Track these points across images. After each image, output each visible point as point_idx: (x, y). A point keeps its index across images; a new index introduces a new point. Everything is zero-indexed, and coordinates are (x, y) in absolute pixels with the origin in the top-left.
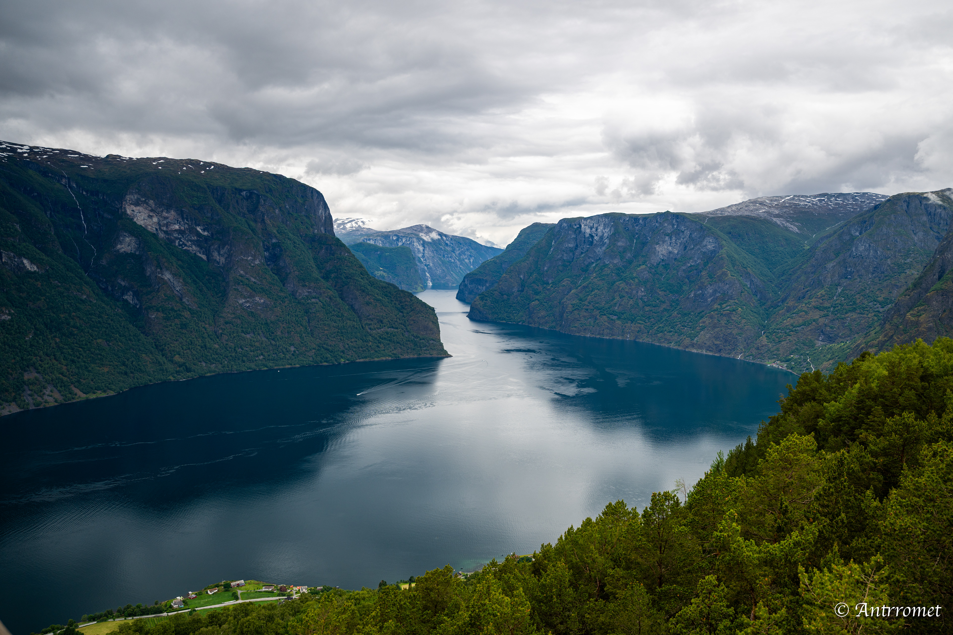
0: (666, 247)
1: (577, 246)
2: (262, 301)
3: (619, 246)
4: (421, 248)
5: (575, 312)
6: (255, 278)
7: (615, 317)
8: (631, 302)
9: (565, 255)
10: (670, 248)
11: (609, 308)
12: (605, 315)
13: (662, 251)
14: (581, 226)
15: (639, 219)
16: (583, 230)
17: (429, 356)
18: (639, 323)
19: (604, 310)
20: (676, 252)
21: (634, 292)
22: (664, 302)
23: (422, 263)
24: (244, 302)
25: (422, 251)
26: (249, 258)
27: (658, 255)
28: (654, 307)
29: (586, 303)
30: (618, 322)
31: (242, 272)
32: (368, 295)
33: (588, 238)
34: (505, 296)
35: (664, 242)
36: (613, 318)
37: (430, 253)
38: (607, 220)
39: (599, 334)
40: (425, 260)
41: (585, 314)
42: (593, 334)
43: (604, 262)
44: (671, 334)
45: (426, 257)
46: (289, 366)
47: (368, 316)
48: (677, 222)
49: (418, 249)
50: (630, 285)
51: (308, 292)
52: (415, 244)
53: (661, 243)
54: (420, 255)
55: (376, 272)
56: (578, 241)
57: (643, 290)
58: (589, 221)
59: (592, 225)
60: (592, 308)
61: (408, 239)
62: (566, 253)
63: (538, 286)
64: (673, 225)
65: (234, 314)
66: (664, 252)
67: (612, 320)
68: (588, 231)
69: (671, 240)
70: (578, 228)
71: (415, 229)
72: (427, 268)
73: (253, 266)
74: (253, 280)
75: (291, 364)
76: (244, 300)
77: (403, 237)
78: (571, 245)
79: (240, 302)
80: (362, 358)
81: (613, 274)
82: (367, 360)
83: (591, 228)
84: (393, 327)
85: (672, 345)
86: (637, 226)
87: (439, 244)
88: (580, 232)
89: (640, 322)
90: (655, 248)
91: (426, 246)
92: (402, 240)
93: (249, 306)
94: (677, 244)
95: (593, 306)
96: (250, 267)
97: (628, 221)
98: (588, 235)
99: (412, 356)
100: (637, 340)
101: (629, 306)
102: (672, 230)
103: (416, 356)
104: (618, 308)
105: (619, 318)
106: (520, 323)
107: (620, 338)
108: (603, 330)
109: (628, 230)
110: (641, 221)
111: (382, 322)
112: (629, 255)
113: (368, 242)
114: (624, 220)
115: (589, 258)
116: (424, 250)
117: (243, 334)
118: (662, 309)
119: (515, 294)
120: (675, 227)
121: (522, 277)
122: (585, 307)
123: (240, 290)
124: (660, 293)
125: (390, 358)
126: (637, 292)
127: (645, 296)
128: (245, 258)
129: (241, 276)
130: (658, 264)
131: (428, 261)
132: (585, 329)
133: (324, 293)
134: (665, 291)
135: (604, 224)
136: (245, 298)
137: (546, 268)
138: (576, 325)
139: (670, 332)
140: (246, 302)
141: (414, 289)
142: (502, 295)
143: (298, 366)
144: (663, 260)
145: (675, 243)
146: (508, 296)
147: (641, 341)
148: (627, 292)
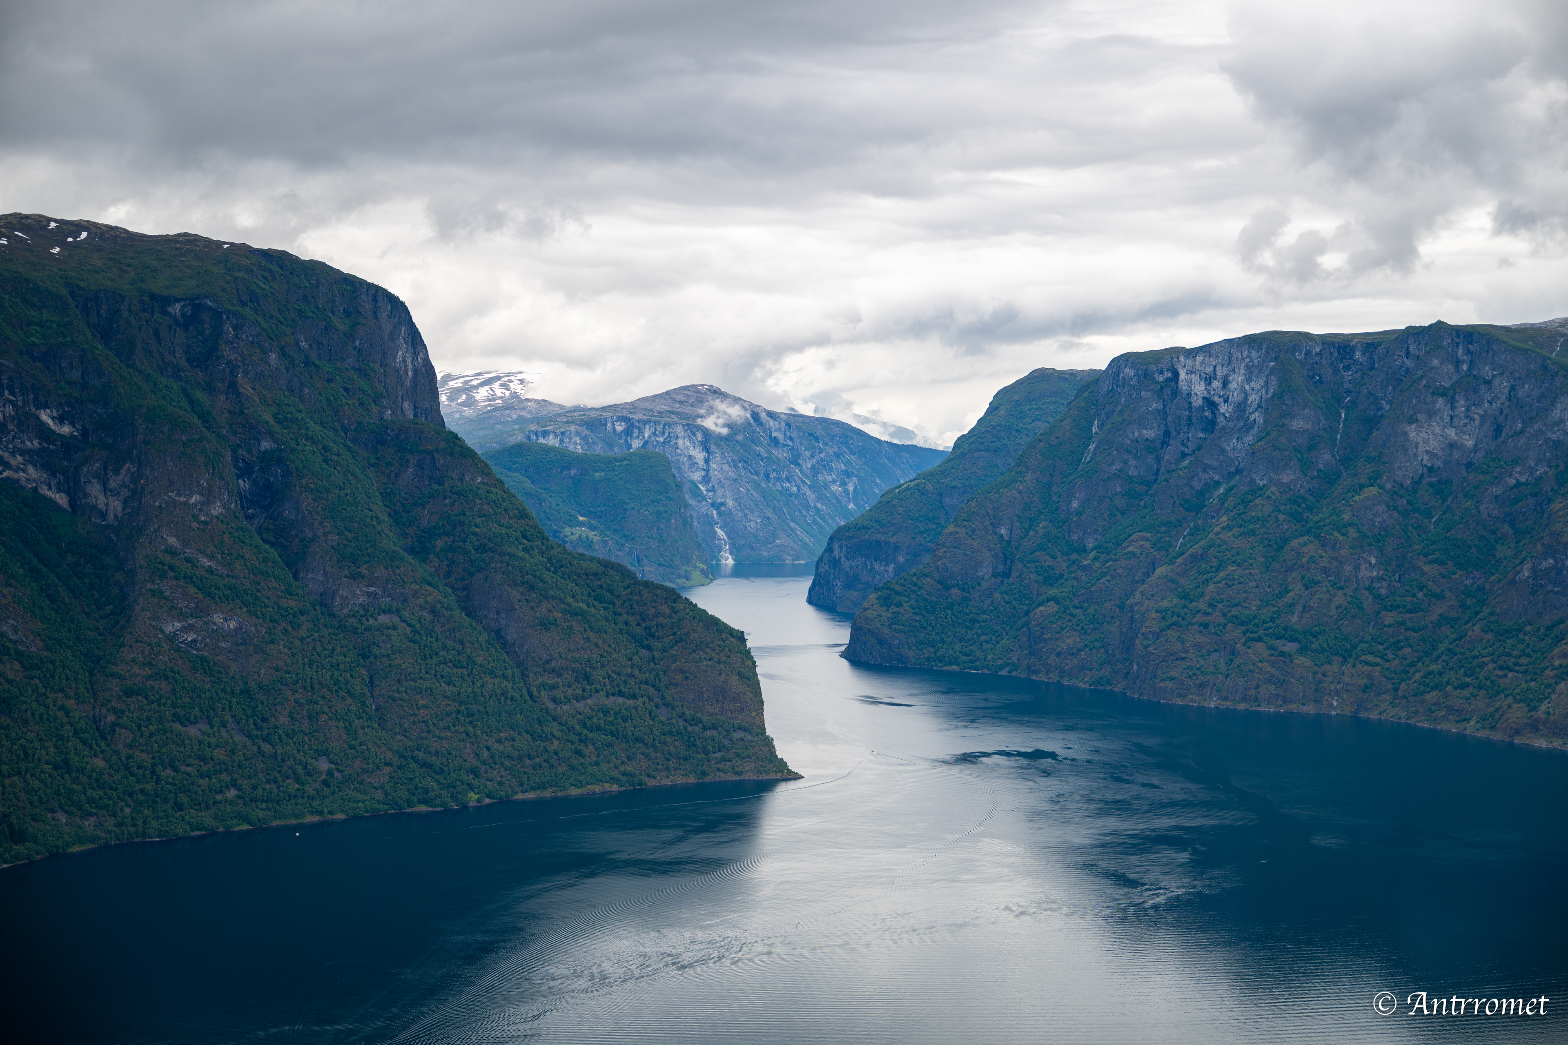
0: (1438, 430)
1: (1167, 434)
2: (233, 625)
3: (1297, 432)
4: (699, 456)
5: (1169, 632)
6: (211, 557)
7: (1291, 647)
8: (1339, 599)
9: (1133, 462)
10: (1452, 433)
11: (1272, 620)
12: (1260, 640)
13: (1426, 442)
14: (1176, 375)
15: (1353, 349)
16: (1183, 385)
17: (731, 777)
18: (1367, 663)
19: (1257, 625)
20: (1470, 443)
21: (1348, 568)
22: (1440, 597)
23: (704, 498)
24: (181, 630)
25: (701, 463)
26: (193, 500)
27: (1416, 456)
28: (1410, 612)
29: (1202, 605)
30: (1303, 661)
31: (172, 541)
32: (546, 598)
33: (1201, 409)
34: (955, 591)
35: (1431, 414)
36: (1286, 649)
37: (726, 467)
38: (1254, 354)
39: (1244, 699)
40: (713, 490)
41: (1199, 639)
42: (1226, 699)
43: (1253, 481)
44: (1466, 693)
45: (714, 482)
46: (316, 819)
47: (548, 662)
48: (1469, 352)
49: (690, 457)
50: (1334, 548)
51: (369, 594)
52: (680, 442)
53: (1421, 417)
54: (697, 476)
55: (568, 530)
56: (1169, 419)
57: (1373, 561)
58: (1199, 359)
59: (1209, 370)
60: (1222, 620)
61: (659, 428)
62: (1136, 457)
63: (1054, 557)
64: (1458, 363)
65: (150, 665)
66: (1434, 445)
67: (1283, 654)
68: (1199, 388)
69: (1453, 408)
70: (1168, 380)
71: (680, 397)
72: (720, 514)
73: (205, 523)
74: (205, 562)
75: (320, 813)
76: (178, 625)
77: (645, 423)
78: (1150, 434)
79: (169, 629)
80: (533, 789)
81: (1281, 517)
82: (547, 794)
83: (1209, 380)
84: (620, 694)
85: (1472, 728)
86: (1347, 368)
87: (753, 441)
88: (1176, 392)
89: (1370, 658)
90: (1406, 434)
91: (713, 448)
92: (641, 432)
93: (194, 641)
94: (1472, 419)
95: (1224, 615)
96: (195, 525)
97: (1319, 354)
98: (1200, 402)
99: (679, 780)
100: (1363, 715)
101: (1333, 612)
102: (1455, 378)
103: (692, 780)
104: (1301, 617)
105: (1304, 650)
106: (1004, 673)
107: (1309, 709)
108: (1258, 686)
109: (1321, 381)
110: (1358, 355)
111: (587, 678)
112: (1327, 457)
113: (542, 440)
114: (1308, 353)
115: (1205, 471)
116: (707, 461)
117: (177, 726)
118: (1434, 618)
119: (985, 584)
120: (1465, 367)
121: (1003, 531)
122: (1198, 618)
123: (167, 593)
124: (1427, 568)
125: (615, 787)
126: (1357, 568)
127: (1380, 579)
128: (182, 499)
129: (170, 551)
130: (1417, 483)
131: (720, 492)
132: (1201, 685)
133: (415, 595)
134: (1441, 563)
135: (1248, 367)
136: (182, 616)
137: (1075, 504)
138: (1173, 674)
139: (1464, 686)
140: (184, 629)
141: (679, 577)
142: (947, 588)
143: (341, 816)
144: (1431, 469)
145: (1467, 417)
146: (963, 590)
147: (1374, 716)
148: (1325, 570)
